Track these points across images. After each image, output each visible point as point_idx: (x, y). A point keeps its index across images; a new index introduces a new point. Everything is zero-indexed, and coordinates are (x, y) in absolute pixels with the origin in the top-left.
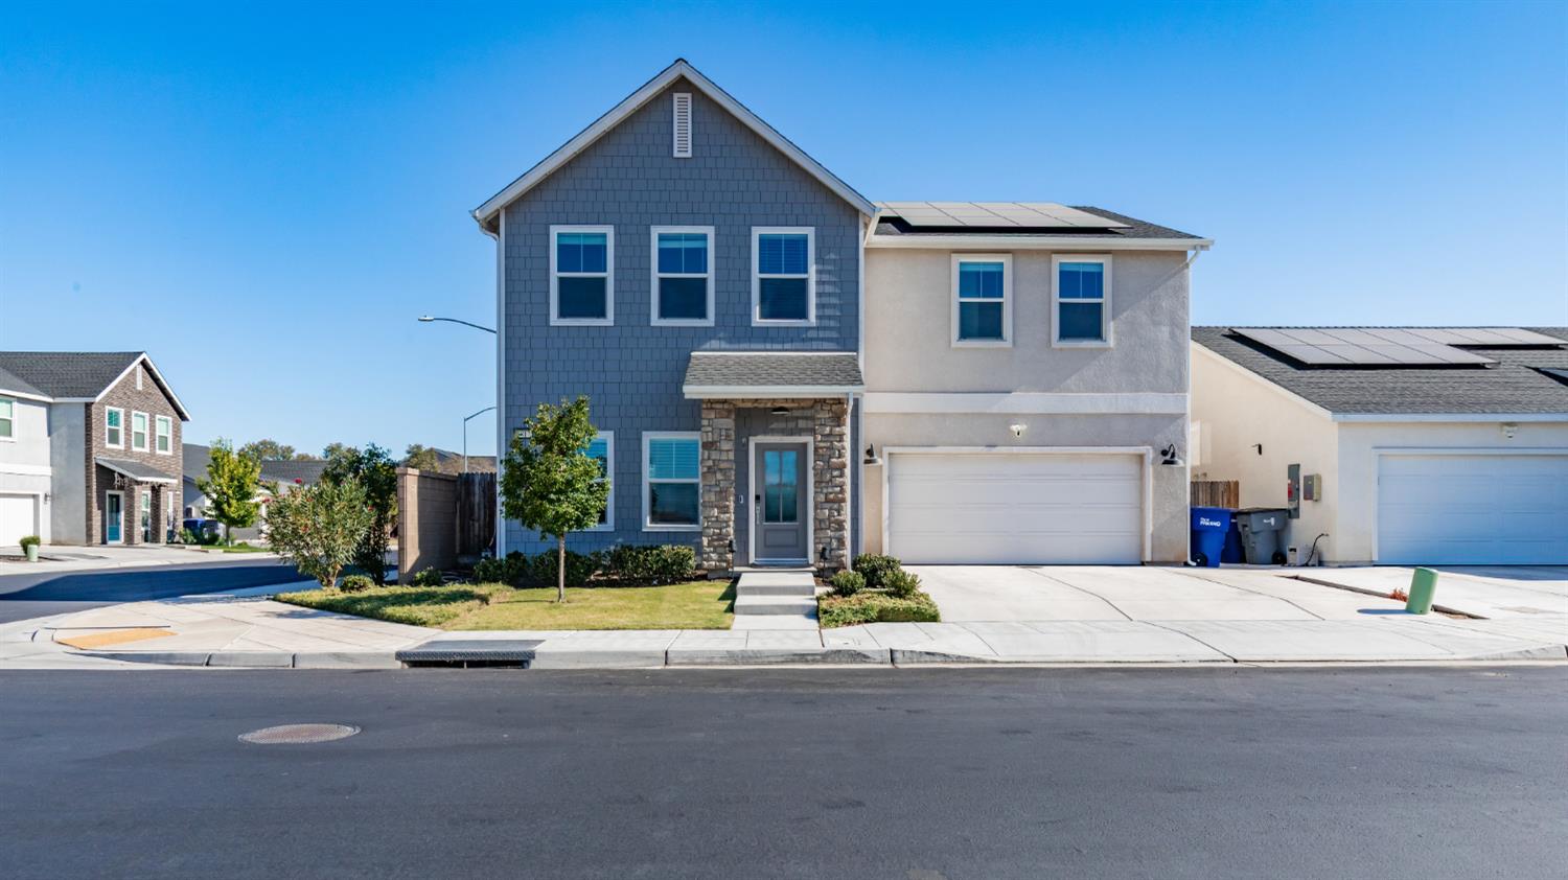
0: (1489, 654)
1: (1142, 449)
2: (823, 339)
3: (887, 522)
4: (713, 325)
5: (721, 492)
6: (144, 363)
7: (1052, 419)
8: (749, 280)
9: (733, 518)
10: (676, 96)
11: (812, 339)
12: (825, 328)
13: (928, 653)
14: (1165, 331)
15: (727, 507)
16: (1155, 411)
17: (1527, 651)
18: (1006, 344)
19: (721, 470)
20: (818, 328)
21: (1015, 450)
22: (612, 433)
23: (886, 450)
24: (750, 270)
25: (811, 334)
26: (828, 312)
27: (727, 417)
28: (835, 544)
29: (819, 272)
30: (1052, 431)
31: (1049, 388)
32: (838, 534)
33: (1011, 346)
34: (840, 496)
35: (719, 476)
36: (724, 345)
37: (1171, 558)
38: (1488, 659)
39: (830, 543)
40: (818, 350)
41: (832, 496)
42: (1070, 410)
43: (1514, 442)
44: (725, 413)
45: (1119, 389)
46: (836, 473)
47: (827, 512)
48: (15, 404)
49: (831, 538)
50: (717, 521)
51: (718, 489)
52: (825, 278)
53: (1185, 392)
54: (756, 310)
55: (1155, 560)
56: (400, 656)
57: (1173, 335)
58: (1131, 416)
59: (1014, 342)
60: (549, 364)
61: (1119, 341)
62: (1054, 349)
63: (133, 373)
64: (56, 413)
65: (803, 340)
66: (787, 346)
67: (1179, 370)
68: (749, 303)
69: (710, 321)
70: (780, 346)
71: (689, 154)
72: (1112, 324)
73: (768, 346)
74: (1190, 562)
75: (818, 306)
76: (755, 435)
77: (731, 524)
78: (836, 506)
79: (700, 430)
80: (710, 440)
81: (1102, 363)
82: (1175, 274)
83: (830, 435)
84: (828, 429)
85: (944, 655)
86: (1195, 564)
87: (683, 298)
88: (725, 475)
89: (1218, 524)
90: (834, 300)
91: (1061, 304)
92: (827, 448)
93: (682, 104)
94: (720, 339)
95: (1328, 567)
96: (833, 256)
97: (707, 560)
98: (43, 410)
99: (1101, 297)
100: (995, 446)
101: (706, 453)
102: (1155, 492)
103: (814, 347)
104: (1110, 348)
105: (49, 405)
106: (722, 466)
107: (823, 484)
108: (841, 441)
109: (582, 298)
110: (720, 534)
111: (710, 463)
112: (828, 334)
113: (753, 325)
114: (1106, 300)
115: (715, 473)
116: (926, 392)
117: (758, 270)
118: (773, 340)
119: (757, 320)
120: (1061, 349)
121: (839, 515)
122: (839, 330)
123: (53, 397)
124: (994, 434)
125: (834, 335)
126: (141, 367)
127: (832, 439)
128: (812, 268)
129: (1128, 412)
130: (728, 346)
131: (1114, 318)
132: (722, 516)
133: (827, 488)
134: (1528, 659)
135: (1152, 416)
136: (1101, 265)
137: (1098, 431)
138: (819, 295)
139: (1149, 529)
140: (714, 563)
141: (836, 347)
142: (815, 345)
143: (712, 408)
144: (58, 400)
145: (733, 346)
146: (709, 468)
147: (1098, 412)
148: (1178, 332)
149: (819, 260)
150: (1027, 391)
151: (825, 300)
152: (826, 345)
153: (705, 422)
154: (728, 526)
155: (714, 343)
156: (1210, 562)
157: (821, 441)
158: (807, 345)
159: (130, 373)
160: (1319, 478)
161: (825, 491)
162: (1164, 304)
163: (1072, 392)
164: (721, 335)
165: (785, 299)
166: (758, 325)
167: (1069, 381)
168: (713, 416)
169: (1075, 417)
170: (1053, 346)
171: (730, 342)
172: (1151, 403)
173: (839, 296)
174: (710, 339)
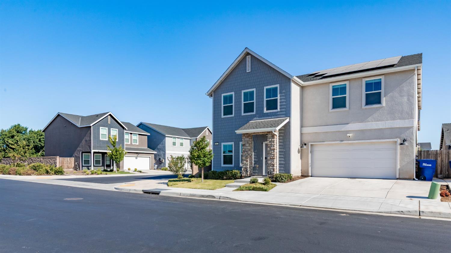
0: (386, 210)
1: (396, 140)
2: (281, 114)
3: (310, 164)
4: (255, 114)
5: (246, 157)
6: (208, 129)
7: (362, 131)
8: (263, 101)
9: (249, 163)
10: (247, 57)
11: (279, 115)
12: (282, 111)
13: (227, 197)
14: (405, 99)
15: (248, 160)
16: (401, 126)
17: (402, 211)
18: (347, 109)
19: (246, 151)
20: (280, 112)
21: (350, 142)
22: (233, 142)
23: (310, 144)
24: (264, 98)
25: (278, 113)
26: (283, 107)
27: (248, 138)
28: (272, 170)
29: (280, 96)
30: (362, 135)
31: (362, 121)
32: (273, 168)
33: (348, 109)
34: (273, 157)
35: (246, 153)
36: (258, 118)
37: (407, 177)
38: (385, 213)
39: (271, 170)
41: (271, 157)
42: (369, 128)
44: (247, 137)
45: (387, 120)
46: (272, 151)
47: (270, 162)
48: (176, 139)
49: (271, 169)
50: (245, 164)
51: (245, 156)
52: (282, 97)
53: (414, 119)
54: (265, 109)
55: (401, 177)
56: (143, 191)
57: (408, 99)
58: (391, 129)
59: (349, 108)
60: (222, 127)
61: (387, 104)
62: (363, 109)
63: (206, 131)
64: (191, 140)
65: (276, 115)
66: (272, 117)
67: (411, 112)
68: (263, 107)
69: (254, 113)
70: (270, 117)
71: (250, 71)
72: (384, 98)
73: (268, 118)
74: (415, 178)
75: (280, 105)
76: (265, 141)
77: (249, 165)
78: (272, 160)
79: (242, 141)
80: (244, 144)
81: (381, 111)
82: (410, 78)
83: (271, 141)
84: (271, 139)
85: (230, 198)
86: (417, 179)
87: (249, 108)
88: (247, 152)
89: (430, 165)
90: (284, 103)
91: (366, 94)
92: (270, 145)
93: (249, 58)
94: (257, 117)
96: (284, 91)
97: (243, 174)
98: (189, 140)
99: (381, 90)
100: (343, 141)
101: (243, 147)
102: (401, 155)
103: (279, 117)
104: (383, 107)
105: (190, 139)
106: (247, 150)
107: (269, 154)
108: (274, 142)
109: (228, 110)
110: (246, 167)
111: (244, 150)
112: (283, 113)
113: (264, 112)
114: (382, 91)
115: (245, 152)
116: (322, 126)
117: (265, 98)
119: (265, 111)
120: (366, 109)
121: (273, 162)
122: (285, 111)
123: (191, 137)
124: (342, 137)
125: (284, 113)
126: (207, 130)
127: (272, 142)
128: (279, 95)
129: (391, 127)
130: (259, 119)
131: (385, 96)
132: (246, 163)
133: (270, 155)
134: (401, 214)
135: (399, 128)
136: (381, 79)
137: (380, 134)
138: (280, 102)
139: (399, 167)
140: (244, 175)
141: (286, 116)
143: (244, 136)
144: (192, 138)
146: (244, 151)
147: (379, 128)
148: (411, 98)
149: (281, 93)
150: (354, 123)
151: (282, 104)
152: (282, 116)
153: (243, 139)
154: (248, 165)
155: (255, 118)
156: (426, 179)
157: (269, 143)
158: (277, 117)
159: (205, 131)
161: (270, 156)
162: (405, 89)
163: (370, 122)
164: (257, 116)
165: (272, 105)
166: (266, 112)
167: (368, 119)
168: (245, 138)
169: (371, 130)
170: (363, 108)
171: (259, 118)
172: (399, 123)
173: (286, 102)
174: (254, 117)
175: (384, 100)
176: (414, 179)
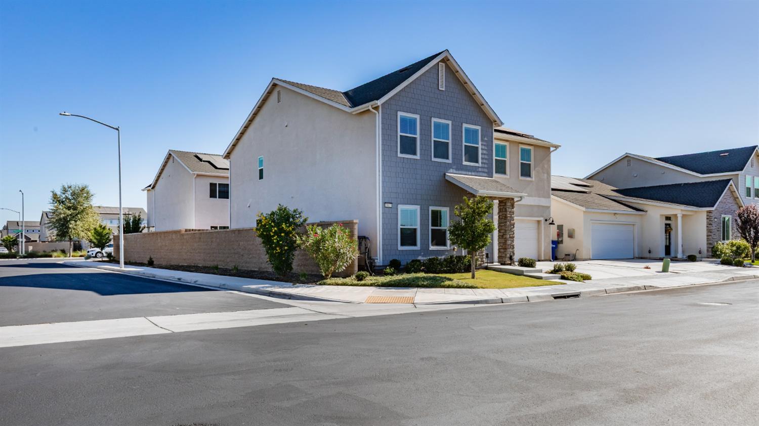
1: (541, 219)
2: (482, 172)
8: (462, 145)
10: (440, 64)
11: (480, 172)
12: (484, 168)
14: (546, 176)
16: (544, 205)
18: (507, 177)
20: (481, 167)
22: (420, 206)
24: (462, 141)
25: (480, 170)
26: (484, 161)
29: (482, 145)
34: (513, 235)
36: (454, 171)
37: (547, 258)
39: (511, 254)
40: (480, 176)
43: (617, 220)
45: (535, 196)
47: (510, 242)
52: (484, 147)
53: (550, 198)
54: (464, 158)
55: (545, 259)
57: (547, 178)
59: (509, 176)
60: (397, 174)
61: (534, 178)
62: (519, 180)
65: (477, 172)
66: (473, 173)
67: (549, 190)
68: (462, 155)
69: (450, 161)
70: (471, 173)
71: (444, 89)
73: (467, 173)
75: (482, 158)
78: (512, 239)
81: (531, 186)
82: (548, 155)
90: (486, 157)
91: (521, 163)
93: (441, 67)
94: (453, 169)
95: (578, 261)
96: (486, 139)
99: (530, 162)
102: (544, 234)
104: (532, 181)
112: (484, 170)
113: (463, 164)
114: (532, 163)
117: (464, 141)
118: (469, 171)
119: (464, 162)
120: (521, 180)
121: (513, 243)
122: (487, 168)
125: (486, 170)
128: (480, 143)
129: (538, 205)
131: (533, 169)
135: (543, 207)
136: (531, 149)
137: (530, 211)
138: (482, 154)
139: (543, 248)
141: (487, 176)
142: (481, 174)
145: (457, 172)
147: (531, 204)
148: (548, 176)
149: (482, 140)
151: (484, 156)
152: (484, 174)
155: (452, 171)
157: (508, 214)
158: (478, 174)
160: (574, 230)
162: (545, 166)
164: (454, 167)
165: (472, 154)
166: (465, 164)
169: (525, 206)
170: (519, 178)
171: (456, 170)
172: (543, 202)
173: (488, 155)
174: (450, 168)
175: (533, 173)
176: (551, 261)
